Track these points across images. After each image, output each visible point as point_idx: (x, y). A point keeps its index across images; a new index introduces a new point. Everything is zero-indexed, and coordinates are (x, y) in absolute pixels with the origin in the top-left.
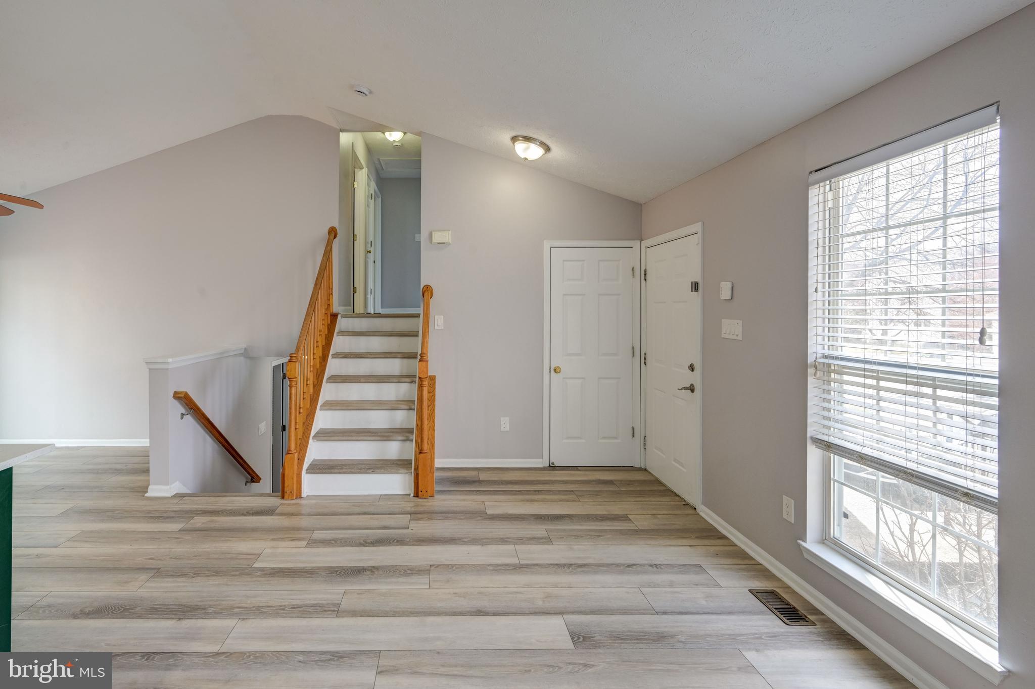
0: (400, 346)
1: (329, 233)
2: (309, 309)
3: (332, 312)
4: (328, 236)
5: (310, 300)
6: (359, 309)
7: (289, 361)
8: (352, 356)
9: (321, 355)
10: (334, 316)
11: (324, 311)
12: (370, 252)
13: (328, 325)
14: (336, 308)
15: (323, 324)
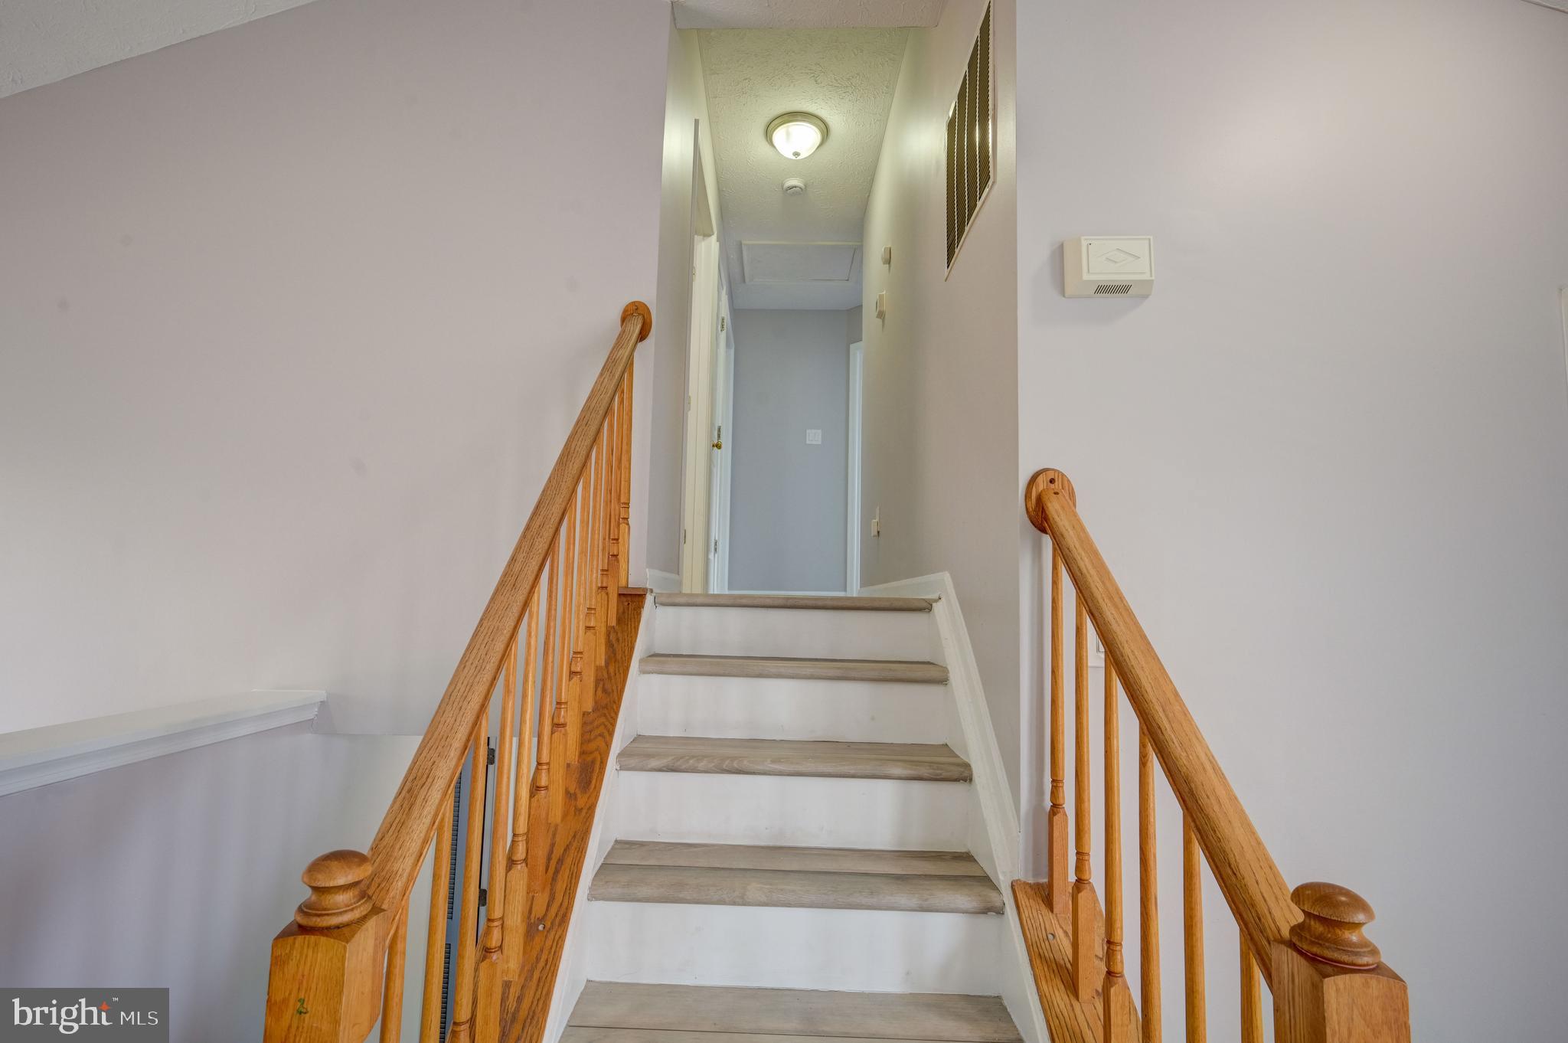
0: (873, 719)
1: (623, 320)
2: (521, 557)
3: (623, 583)
4: (619, 329)
5: (531, 519)
6: (691, 584)
7: (303, 930)
8: (701, 765)
9: (573, 756)
10: (632, 601)
11: (596, 579)
12: (718, 446)
13: (610, 631)
14: (638, 572)
15: (588, 628)
